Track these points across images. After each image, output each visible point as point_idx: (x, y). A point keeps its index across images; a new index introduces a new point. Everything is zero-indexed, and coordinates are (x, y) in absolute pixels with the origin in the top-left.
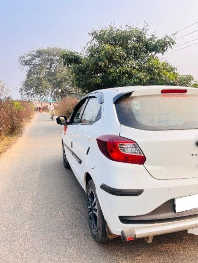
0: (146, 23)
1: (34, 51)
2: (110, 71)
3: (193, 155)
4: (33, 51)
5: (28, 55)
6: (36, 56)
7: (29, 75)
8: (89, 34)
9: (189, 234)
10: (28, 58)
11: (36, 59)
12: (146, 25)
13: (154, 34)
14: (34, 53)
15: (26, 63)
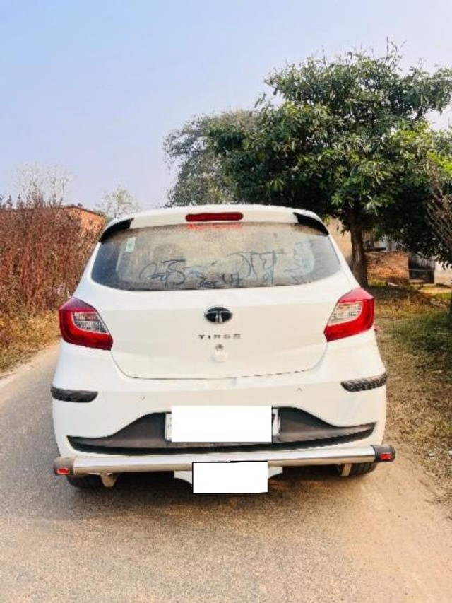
0: (392, 43)
1: (195, 123)
2: (304, 160)
3: (202, 337)
4: (193, 123)
5: (183, 133)
6: (198, 134)
7: (183, 176)
8: (265, 81)
9: (177, 479)
10: (182, 140)
11: (198, 139)
12: (391, 46)
13: (416, 66)
14: (195, 127)
15: (178, 150)
